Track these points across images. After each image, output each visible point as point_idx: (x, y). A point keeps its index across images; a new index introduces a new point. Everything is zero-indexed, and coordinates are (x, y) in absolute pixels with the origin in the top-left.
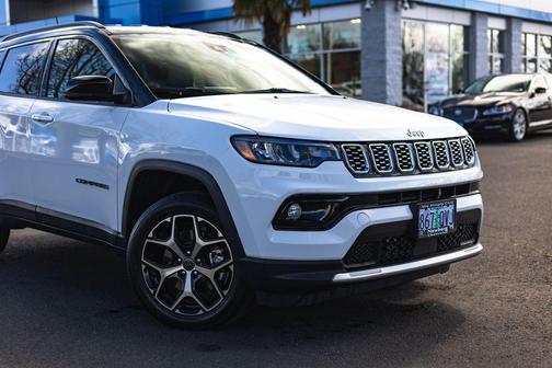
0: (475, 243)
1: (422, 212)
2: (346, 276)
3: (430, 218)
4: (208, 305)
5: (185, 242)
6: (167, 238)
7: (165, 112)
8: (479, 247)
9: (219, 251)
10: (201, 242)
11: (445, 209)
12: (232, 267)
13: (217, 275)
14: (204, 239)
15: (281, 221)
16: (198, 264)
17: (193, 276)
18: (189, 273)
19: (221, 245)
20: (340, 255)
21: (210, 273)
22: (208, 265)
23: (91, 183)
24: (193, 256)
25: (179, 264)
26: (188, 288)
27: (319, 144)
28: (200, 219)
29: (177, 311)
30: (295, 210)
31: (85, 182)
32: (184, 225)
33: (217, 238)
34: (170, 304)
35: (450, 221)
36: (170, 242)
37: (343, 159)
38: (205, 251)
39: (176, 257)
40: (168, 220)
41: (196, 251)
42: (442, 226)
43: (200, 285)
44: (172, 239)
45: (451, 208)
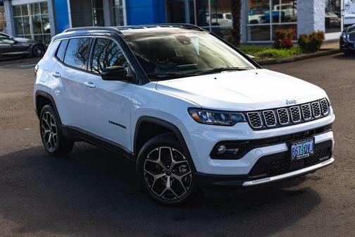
0: (330, 158)
1: (293, 147)
2: (251, 183)
3: (298, 149)
4: (179, 194)
5: (166, 161)
6: (156, 159)
7: (154, 90)
8: (332, 160)
9: (184, 166)
10: (174, 162)
11: (308, 143)
12: (191, 175)
13: (183, 179)
14: (176, 160)
15: (215, 154)
16: (173, 173)
17: (171, 179)
18: (169, 177)
19: (185, 163)
20: (247, 172)
21: (179, 178)
22: (179, 174)
23: (117, 124)
24: (171, 169)
25: (163, 172)
26: (168, 185)
27: (237, 113)
28: (174, 150)
29: (163, 197)
30: (222, 148)
31: (114, 123)
32: (165, 152)
33: (182, 159)
34: (159, 193)
35: (311, 149)
36: (158, 161)
37: (248, 121)
38: (176, 166)
39: (162, 169)
40: (157, 149)
41: (172, 166)
42: (306, 153)
43: (175, 183)
44: (159, 159)
45: (311, 143)
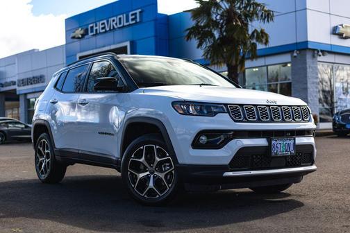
0: (312, 165)
1: (273, 142)
2: (231, 174)
3: (279, 146)
4: (161, 192)
5: (150, 160)
6: (140, 158)
7: (142, 93)
8: (314, 167)
9: (167, 164)
10: (158, 159)
11: (288, 142)
12: (173, 172)
13: (166, 176)
14: (160, 158)
15: (196, 144)
16: (156, 171)
17: (154, 177)
18: (152, 176)
19: (168, 161)
20: (227, 162)
21: (162, 176)
22: (161, 171)
23: (106, 134)
24: (154, 167)
25: (147, 171)
26: (151, 185)
27: (216, 105)
28: (157, 147)
29: (146, 196)
31: (103, 133)
32: (149, 151)
33: (166, 156)
34: (142, 193)
35: (292, 148)
36: (142, 160)
37: (228, 112)
38: (160, 163)
39: (145, 167)
40: (142, 148)
41: (155, 164)
42: (286, 151)
43: (158, 182)
44: (143, 158)
45: (292, 142)
